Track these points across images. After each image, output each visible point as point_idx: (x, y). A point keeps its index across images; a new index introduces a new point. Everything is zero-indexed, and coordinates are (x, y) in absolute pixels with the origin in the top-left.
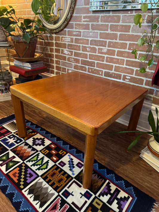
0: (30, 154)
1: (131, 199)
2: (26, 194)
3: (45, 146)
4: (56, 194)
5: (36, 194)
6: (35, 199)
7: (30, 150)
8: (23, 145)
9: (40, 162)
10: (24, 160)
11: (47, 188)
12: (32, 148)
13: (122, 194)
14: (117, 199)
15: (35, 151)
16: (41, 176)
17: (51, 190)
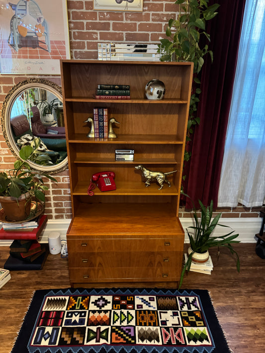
0: (108, 317)
1: (197, 298)
2: (141, 342)
3: (111, 302)
4: (159, 328)
5: (148, 338)
6: (150, 341)
7: (102, 314)
8: (91, 314)
9: (123, 317)
10: (110, 325)
11: (149, 329)
12: (103, 312)
13: (191, 299)
14: (191, 303)
15: (109, 312)
16: (136, 325)
17: (153, 328)
